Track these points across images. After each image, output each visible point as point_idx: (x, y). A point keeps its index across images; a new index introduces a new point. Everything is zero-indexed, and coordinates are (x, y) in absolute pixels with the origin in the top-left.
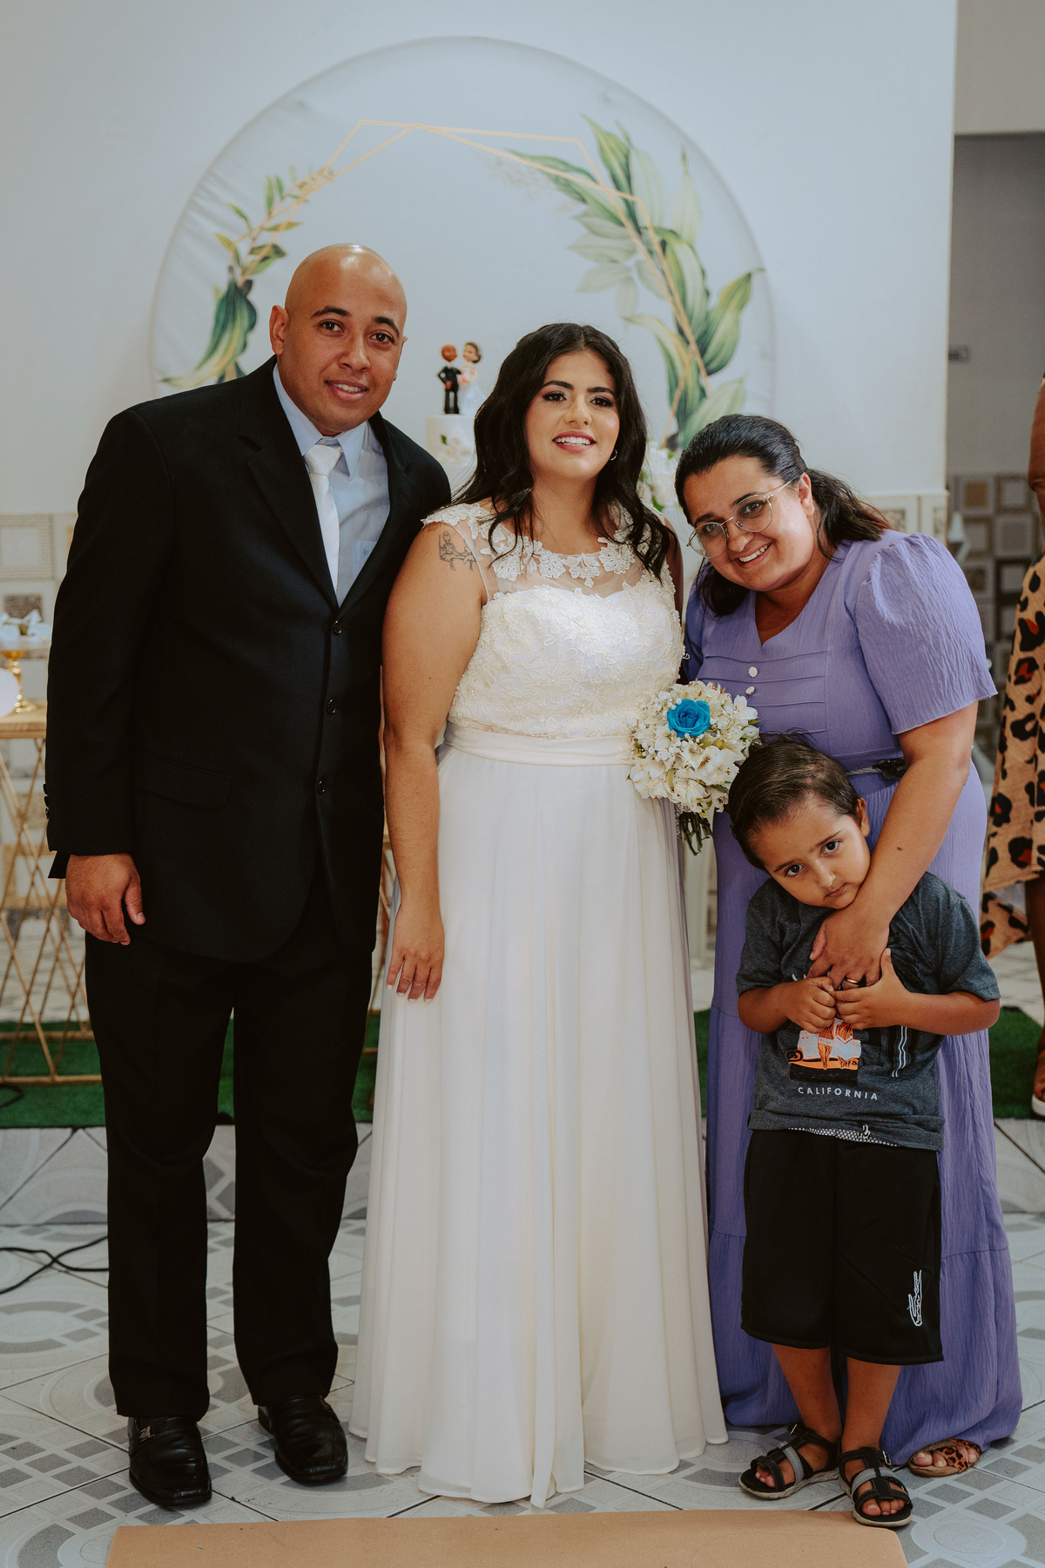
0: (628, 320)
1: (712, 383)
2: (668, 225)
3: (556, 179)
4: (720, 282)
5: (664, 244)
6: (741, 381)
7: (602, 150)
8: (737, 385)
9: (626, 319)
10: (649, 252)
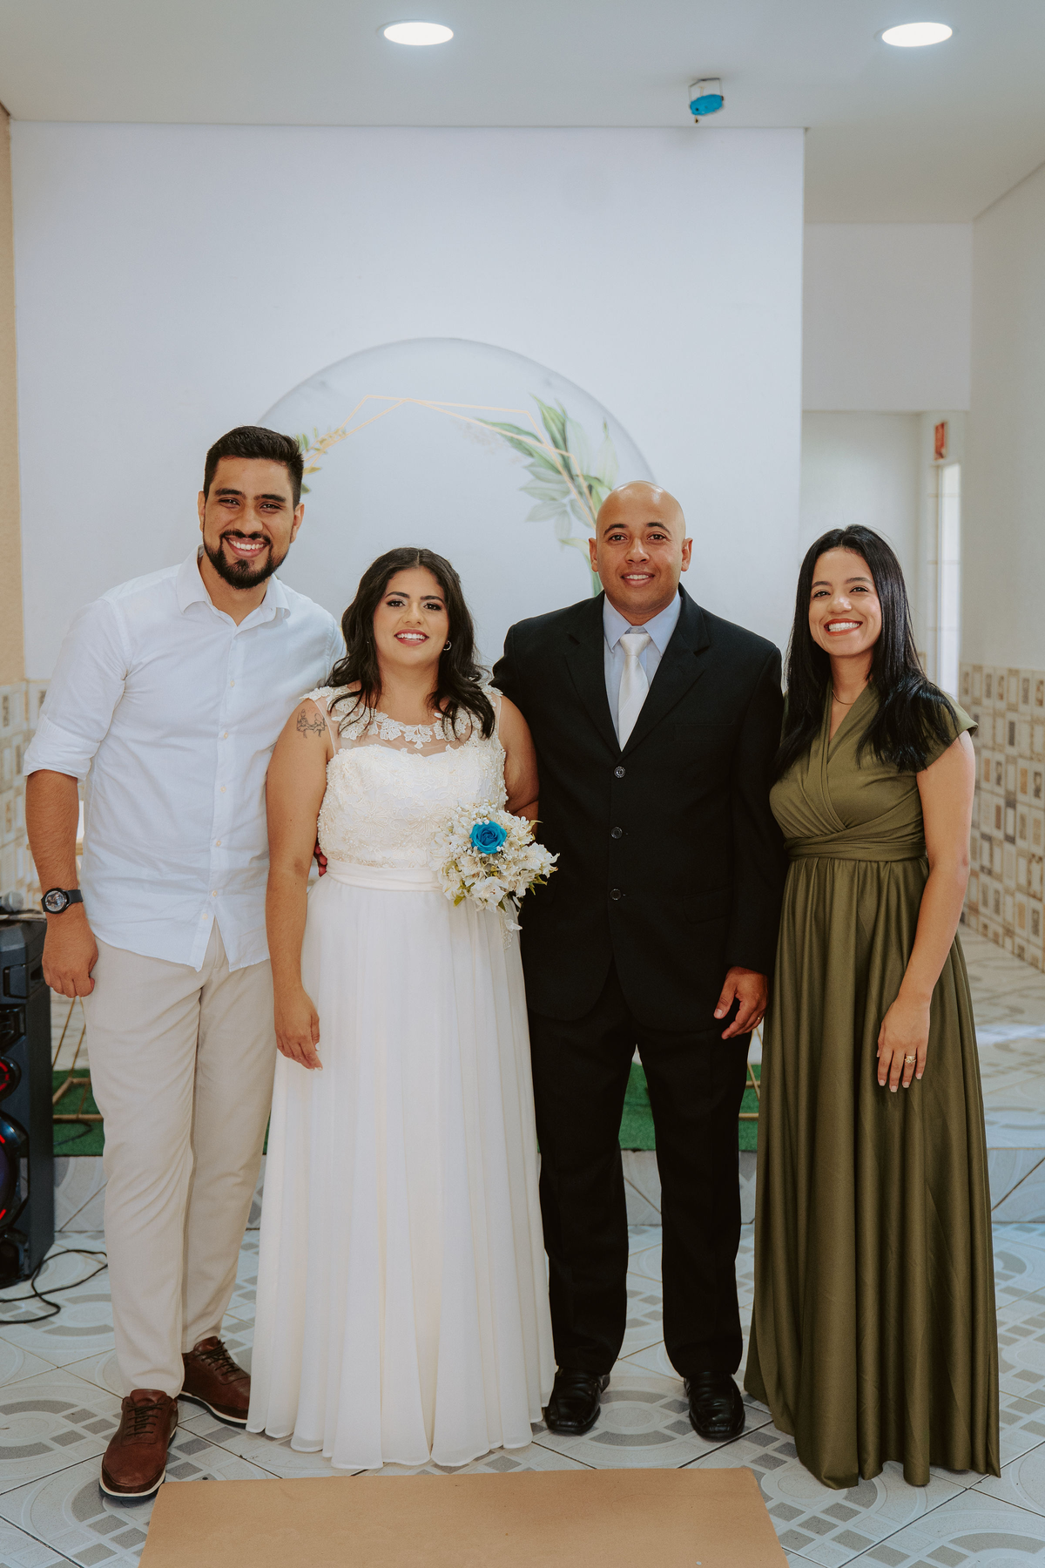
0: (564, 542)
2: (593, 474)
3: (511, 440)
5: (590, 488)
7: (544, 419)
9: (562, 541)
10: (580, 493)
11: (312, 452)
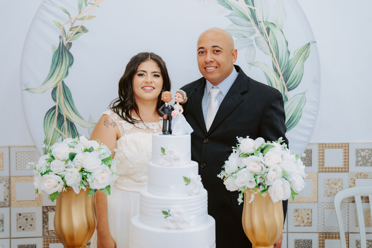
1: (291, 94)
2: (270, 21)
4: (295, 47)
5: (268, 30)
6: (304, 93)
8: (302, 95)
9: (250, 64)
10: (262, 33)
11: (89, 6)
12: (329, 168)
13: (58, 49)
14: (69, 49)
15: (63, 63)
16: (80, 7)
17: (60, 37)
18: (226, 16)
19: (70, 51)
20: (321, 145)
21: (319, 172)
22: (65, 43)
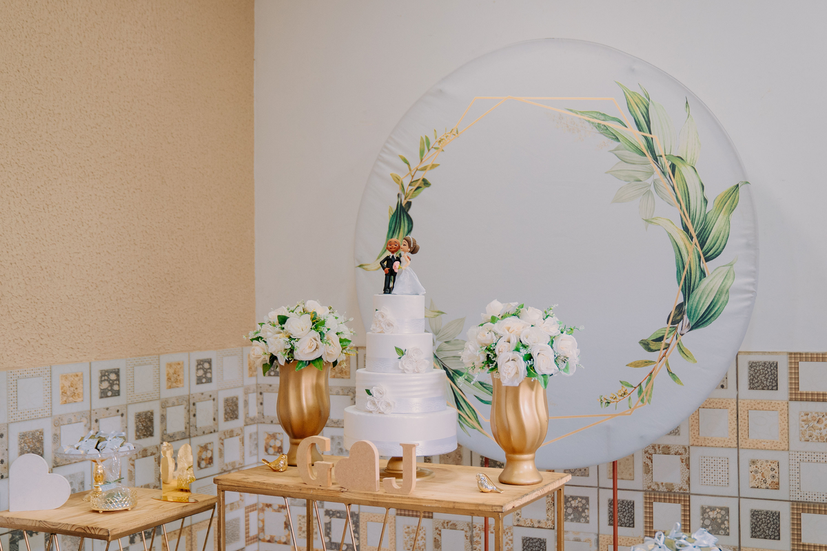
0: (648, 221)
1: (708, 267)
2: (676, 153)
3: (598, 126)
4: (715, 192)
5: (673, 167)
6: (731, 265)
7: (629, 104)
8: (728, 268)
9: (646, 220)
10: (663, 173)
11: (433, 151)
12: (807, 394)
13: (394, 214)
14: (408, 210)
15: (401, 229)
16: (422, 153)
17: (398, 195)
18: (610, 151)
19: (409, 213)
20: (793, 356)
21: (791, 400)
22: (404, 203)
